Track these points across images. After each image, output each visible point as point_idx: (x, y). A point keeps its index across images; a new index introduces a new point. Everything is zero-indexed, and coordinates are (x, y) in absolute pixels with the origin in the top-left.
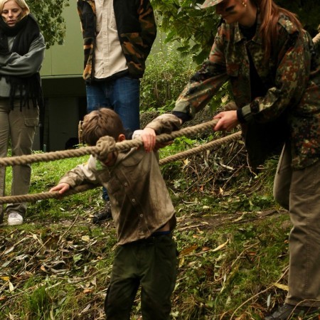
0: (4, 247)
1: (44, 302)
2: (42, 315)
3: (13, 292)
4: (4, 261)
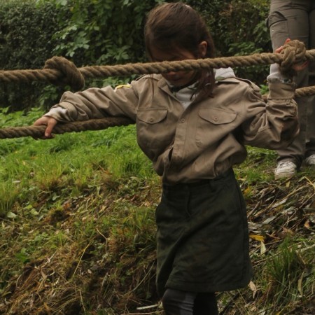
0: (274, 197)
2: (287, 285)
4: (269, 216)
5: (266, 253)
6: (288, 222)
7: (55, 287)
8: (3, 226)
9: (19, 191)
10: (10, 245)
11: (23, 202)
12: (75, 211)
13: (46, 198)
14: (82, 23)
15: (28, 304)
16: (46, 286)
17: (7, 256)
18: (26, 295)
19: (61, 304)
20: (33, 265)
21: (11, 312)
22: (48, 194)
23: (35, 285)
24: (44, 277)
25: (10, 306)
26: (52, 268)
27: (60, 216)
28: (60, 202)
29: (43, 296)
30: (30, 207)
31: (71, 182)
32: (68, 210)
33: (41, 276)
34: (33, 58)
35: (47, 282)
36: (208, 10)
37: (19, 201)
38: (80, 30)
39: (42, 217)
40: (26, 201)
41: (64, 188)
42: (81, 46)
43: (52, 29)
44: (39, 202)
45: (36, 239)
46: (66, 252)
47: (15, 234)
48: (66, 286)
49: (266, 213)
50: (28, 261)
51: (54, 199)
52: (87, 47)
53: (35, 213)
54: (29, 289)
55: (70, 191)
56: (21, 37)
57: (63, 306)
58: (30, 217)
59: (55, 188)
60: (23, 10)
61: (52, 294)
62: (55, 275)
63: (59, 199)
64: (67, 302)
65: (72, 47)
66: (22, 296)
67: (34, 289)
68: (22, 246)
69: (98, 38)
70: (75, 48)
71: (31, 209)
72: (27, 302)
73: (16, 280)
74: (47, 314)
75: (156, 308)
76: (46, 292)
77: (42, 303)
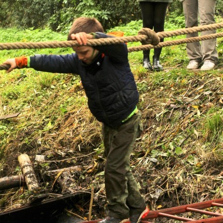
0: (197, 85)
1: (219, 125)
2: (217, 133)
3: (200, 117)
4: (196, 95)
5: (201, 115)
6: (209, 100)
7: (83, 127)
8: (48, 91)
10: (54, 103)
13: (70, 78)
15: (69, 135)
16: (78, 125)
17: (53, 108)
18: (68, 129)
19: (88, 135)
20: (69, 114)
21: (60, 138)
22: (71, 77)
23: (72, 124)
24: (77, 121)
25: (59, 135)
26: (80, 116)
27: (79, 88)
28: (78, 81)
29: (77, 131)
33: (75, 120)
35: (78, 123)
37: (56, 79)
39: (69, 88)
40: (59, 80)
44: (66, 80)
45: (69, 100)
46: (87, 108)
47: (56, 96)
48: (90, 127)
49: (194, 93)
50: (66, 112)
51: (74, 79)
53: (65, 86)
54: (69, 126)
58: (63, 88)
61: (82, 131)
62: (83, 120)
63: (77, 79)
64: (92, 135)
66: (66, 130)
67: (71, 127)
68: (61, 103)
71: (63, 84)
72: (68, 133)
73: (60, 121)
74: (81, 141)
75: (140, 140)
76: (79, 129)
77: (78, 135)
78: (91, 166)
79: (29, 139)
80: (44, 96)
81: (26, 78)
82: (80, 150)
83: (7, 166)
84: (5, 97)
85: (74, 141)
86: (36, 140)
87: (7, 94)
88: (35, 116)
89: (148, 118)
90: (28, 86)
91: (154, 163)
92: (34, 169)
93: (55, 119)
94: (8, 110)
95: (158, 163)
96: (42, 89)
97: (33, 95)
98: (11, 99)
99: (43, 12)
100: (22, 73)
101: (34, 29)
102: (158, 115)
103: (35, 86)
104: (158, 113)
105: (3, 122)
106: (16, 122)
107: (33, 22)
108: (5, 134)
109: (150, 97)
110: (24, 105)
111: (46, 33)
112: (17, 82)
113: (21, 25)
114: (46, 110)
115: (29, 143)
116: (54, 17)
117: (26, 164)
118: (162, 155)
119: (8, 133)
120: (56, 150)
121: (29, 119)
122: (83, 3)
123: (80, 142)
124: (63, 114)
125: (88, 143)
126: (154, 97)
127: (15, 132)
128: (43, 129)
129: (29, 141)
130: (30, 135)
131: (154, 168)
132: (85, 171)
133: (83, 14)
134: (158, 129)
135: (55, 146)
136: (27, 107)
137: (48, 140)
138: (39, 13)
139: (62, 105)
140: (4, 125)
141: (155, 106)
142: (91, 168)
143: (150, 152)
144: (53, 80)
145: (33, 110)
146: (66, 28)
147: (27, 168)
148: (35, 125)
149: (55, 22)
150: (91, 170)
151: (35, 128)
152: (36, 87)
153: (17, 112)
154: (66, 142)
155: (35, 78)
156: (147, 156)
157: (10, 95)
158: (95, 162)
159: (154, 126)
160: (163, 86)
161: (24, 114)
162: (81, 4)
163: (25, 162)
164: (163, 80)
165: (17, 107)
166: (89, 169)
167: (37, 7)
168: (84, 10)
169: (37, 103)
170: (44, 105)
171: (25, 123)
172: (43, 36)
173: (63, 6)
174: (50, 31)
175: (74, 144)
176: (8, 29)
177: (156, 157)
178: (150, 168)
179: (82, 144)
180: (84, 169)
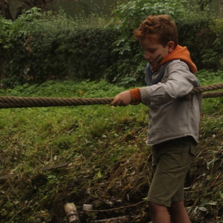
7: (133, 175)
8: (99, 140)
9: (107, 124)
10: (105, 152)
11: (109, 129)
12: (138, 135)
13: (121, 128)
14: (126, 38)
15: (119, 184)
16: (128, 174)
17: (103, 158)
18: (117, 179)
19: (137, 185)
20: (119, 163)
21: (109, 187)
22: (123, 126)
23: (121, 174)
24: (126, 170)
25: (108, 184)
26: (130, 165)
27: (130, 138)
28: (129, 130)
29: (126, 180)
30: (114, 132)
31: (135, 120)
32: (134, 134)
33: (124, 169)
34: (101, 54)
35: (128, 173)
36: (190, 33)
37: (107, 128)
38: (126, 41)
39: (120, 137)
40: (111, 129)
41: (130, 123)
42: (126, 49)
43: (111, 41)
44: (118, 130)
45: (120, 149)
46: (137, 157)
47: (107, 146)
48: (140, 176)
50: (116, 161)
51: (126, 128)
52: (129, 50)
53: (116, 135)
54: (118, 176)
55: (134, 124)
56: (95, 44)
57: (139, 186)
58: (114, 137)
59: (126, 123)
60: (96, 31)
61: (132, 179)
62: (132, 169)
63: (128, 128)
64: (141, 184)
65: (122, 50)
66: (115, 179)
67: (121, 176)
68: (111, 152)
69: (134, 46)
70: (123, 50)
71: (114, 134)
72: (118, 183)
73: (110, 170)
74: (130, 191)
75: (190, 189)
76: (128, 178)
77: (127, 184)
78: (139, 216)
79: (78, 188)
80: (94, 145)
81: (78, 128)
82: (128, 199)
83: (55, 217)
84: (56, 146)
85: (123, 190)
86: (85, 190)
87: (58, 143)
88: (86, 166)
89: (198, 167)
90: (80, 136)
91: (202, 211)
92: (80, 218)
93: (105, 168)
94: (59, 160)
95: (207, 212)
96: (93, 138)
97: (84, 144)
98: (62, 149)
99: (100, 64)
100: (74, 123)
101: (90, 81)
102: (208, 163)
103: (86, 135)
104: (209, 161)
105: (52, 172)
106: (66, 172)
107: (89, 74)
108: (55, 183)
109: (202, 145)
110: (74, 155)
111: (102, 84)
112: (69, 132)
113: (77, 77)
114: (96, 159)
115: (78, 193)
116: (111, 69)
117: (72, 213)
118: (211, 204)
119: (58, 182)
120: (104, 200)
121: (79, 169)
122: (139, 55)
123: (128, 191)
124: (113, 163)
125: (137, 192)
126: (205, 145)
127: (65, 181)
128: (92, 179)
129: (79, 191)
130: (79, 184)
131: (203, 218)
132: (133, 221)
133: (139, 65)
134: (209, 178)
135: (103, 195)
136: (78, 157)
137: (97, 189)
138: (96, 65)
139: (112, 155)
140: (53, 175)
141: (205, 154)
142: (139, 218)
143: (199, 201)
144: (104, 129)
145: (83, 160)
146: (122, 79)
147: (73, 218)
148: (85, 174)
149: (112, 74)
150: (139, 220)
151: (85, 178)
152: (87, 137)
153: (67, 161)
154: (115, 192)
155: (87, 128)
156: (196, 205)
157: (60, 144)
158: (143, 212)
159: (204, 175)
160: (215, 134)
161: (74, 164)
162: (137, 55)
163: (71, 210)
164: (215, 128)
165: (67, 156)
166: (136, 219)
167: (93, 58)
168: (141, 61)
169: (87, 152)
170: (94, 154)
171: (75, 173)
172: (99, 88)
173: (120, 57)
174: (106, 82)
175: (123, 193)
176: (65, 82)
177: (205, 206)
178: (198, 217)
179: (131, 193)
180: (131, 219)
